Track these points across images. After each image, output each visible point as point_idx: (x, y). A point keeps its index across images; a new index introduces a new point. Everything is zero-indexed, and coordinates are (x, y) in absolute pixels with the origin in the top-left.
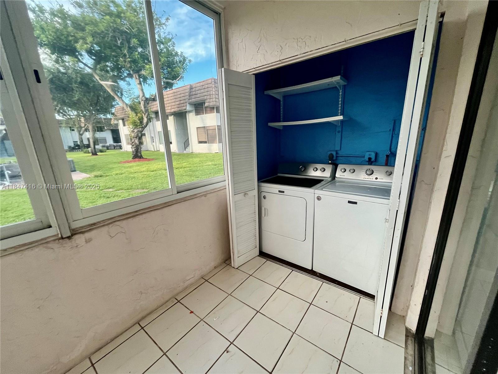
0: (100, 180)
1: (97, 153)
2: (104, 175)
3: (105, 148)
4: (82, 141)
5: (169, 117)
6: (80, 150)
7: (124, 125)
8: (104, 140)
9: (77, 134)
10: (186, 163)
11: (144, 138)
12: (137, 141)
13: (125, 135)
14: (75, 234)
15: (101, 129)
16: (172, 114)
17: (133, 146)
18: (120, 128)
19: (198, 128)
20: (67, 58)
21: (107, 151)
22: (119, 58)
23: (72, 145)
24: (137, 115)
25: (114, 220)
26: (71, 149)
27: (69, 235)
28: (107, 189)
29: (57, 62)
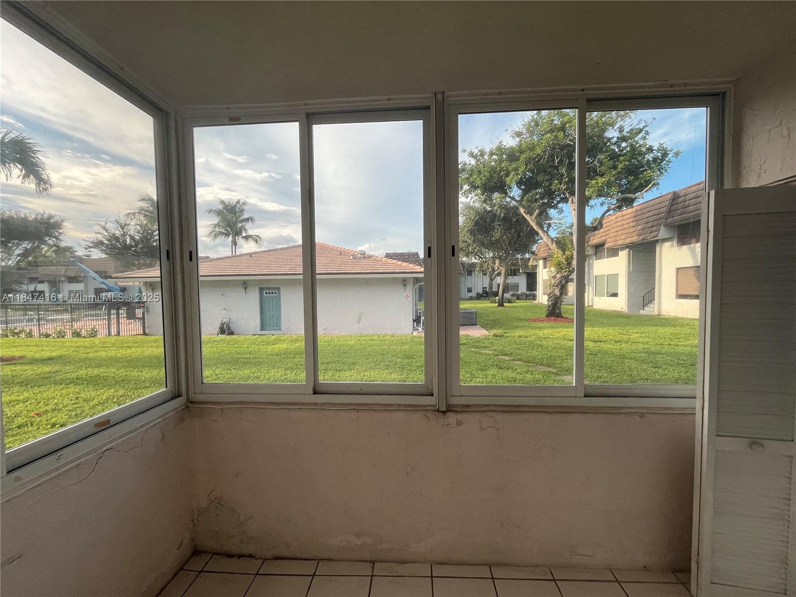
0: (499, 342)
1: (504, 304)
2: (505, 334)
3: (515, 298)
4: (491, 287)
5: (620, 252)
6: (488, 299)
7: (545, 267)
8: (516, 287)
9: (488, 279)
10: (637, 335)
11: (571, 285)
12: (557, 292)
13: (544, 281)
14: (450, 411)
15: (514, 273)
16: (627, 247)
17: (550, 298)
18: (539, 271)
19: (680, 270)
20: (496, 195)
21: (516, 301)
22: (554, 181)
23: (481, 292)
24: (564, 254)
25: (489, 409)
26: (479, 297)
27: (444, 409)
28: (503, 355)
29: (485, 201)
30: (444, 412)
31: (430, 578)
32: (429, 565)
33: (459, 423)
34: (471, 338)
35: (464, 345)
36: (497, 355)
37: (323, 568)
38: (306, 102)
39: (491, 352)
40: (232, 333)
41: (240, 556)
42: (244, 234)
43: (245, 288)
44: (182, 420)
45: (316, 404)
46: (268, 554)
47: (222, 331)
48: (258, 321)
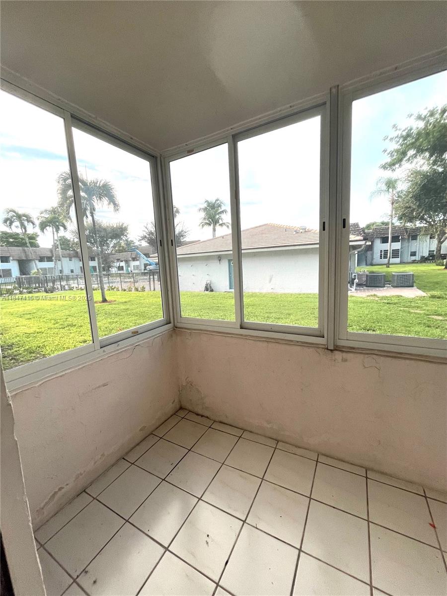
0: (434, 303)
2: (444, 296)
4: (440, 250)
6: (434, 261)
9: (436, 242)
14: (336, 350)
23: (426, 255)
25: (372, 352)
26: (424, 260)
27: (332, 348)
28: (436, 315)
29: (435, 163)
30: (331, 350)
31: (316, 462)
32: (317, 454)
33: (344, 360)
34: (404, 298)
35: (395, 304)
36: (428, 315)
37: (246, 435)
38: (232, 127)
39: (422, 312)
40: (212, 291)
41: (202, 416)
42: (221, 222)
43: (220, 260)
44: (172, 336)
45: (242, 335)
46: (217, 419)
47: (207, 289)
48: (228, 283)
